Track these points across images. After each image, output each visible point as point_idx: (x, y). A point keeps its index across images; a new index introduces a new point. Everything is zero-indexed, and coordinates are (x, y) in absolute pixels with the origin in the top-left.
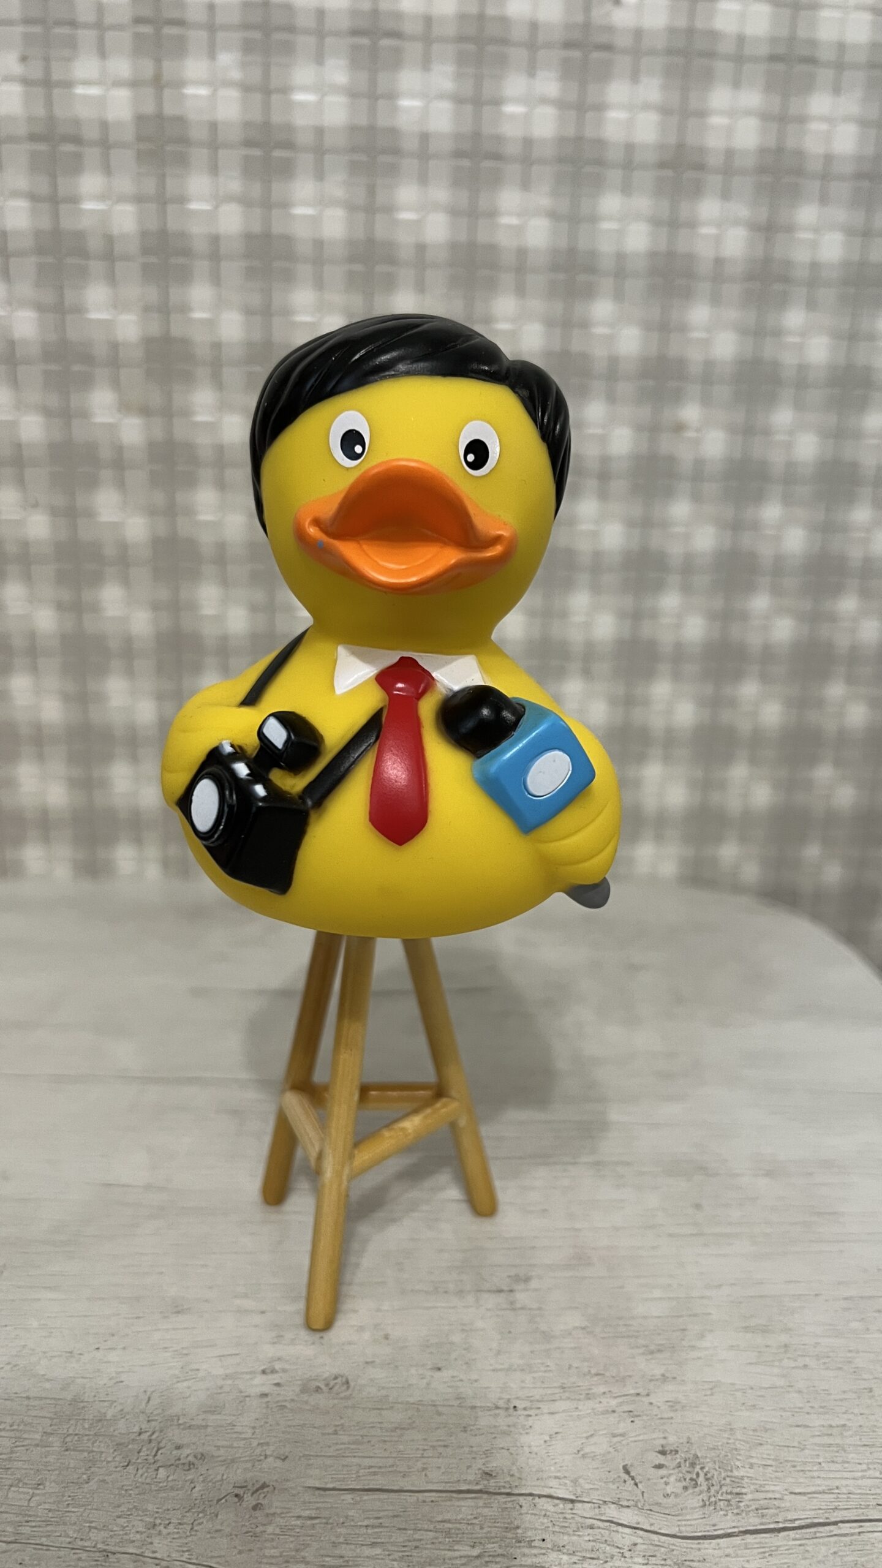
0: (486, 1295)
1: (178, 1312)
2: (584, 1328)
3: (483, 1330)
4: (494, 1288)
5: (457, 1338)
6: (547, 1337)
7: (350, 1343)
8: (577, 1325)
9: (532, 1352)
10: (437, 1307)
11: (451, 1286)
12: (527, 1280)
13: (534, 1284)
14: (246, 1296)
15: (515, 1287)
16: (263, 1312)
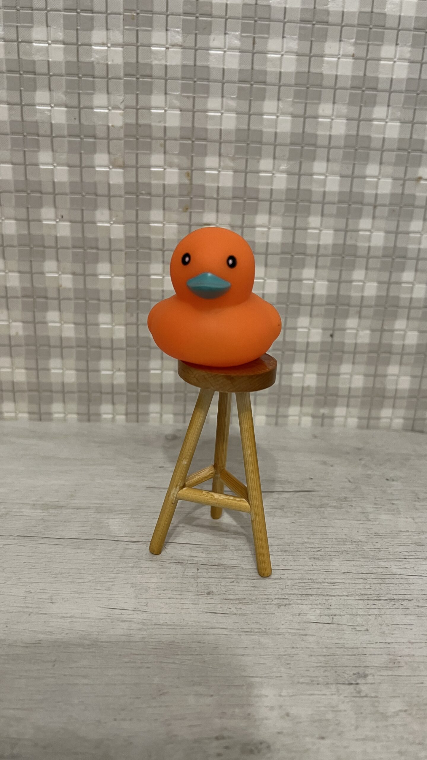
0: (342, 687)
1: (161, 695)
2: (406, 711)
3: (345, 711)
4: (347, 682)
5: (330, 716)
6: (384, 716)
7: (267, 719)
8: (400, 708)
9: (377, 727)
10: (315, 695)
11: (320, 679)
12: (365, 676)
13: (370, 679)
14: (200, 684)
15: (359, 681)
16: (212, 696)
